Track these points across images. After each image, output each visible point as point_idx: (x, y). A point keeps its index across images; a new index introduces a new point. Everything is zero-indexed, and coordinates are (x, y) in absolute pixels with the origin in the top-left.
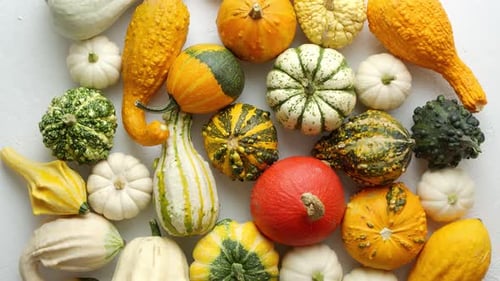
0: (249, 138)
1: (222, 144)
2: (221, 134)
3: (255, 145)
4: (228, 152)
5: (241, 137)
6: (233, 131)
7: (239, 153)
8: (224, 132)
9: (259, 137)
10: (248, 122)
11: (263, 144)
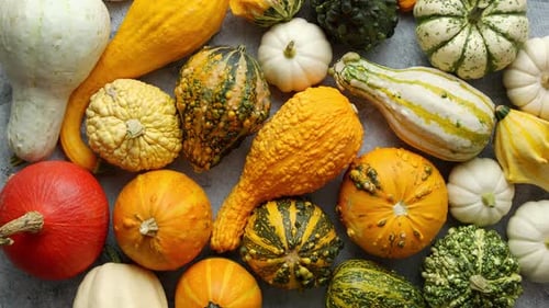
0: (307, 243)
1: (280, 265)
2: (272, 253)
3: (317, 247)
4: (291, 271)
5: (299, 248)
6: (285, 245)
7: (304, 265)
8: (276, 250)
9: (317, 235)
10: (297, 225)
11: (325, 240)
